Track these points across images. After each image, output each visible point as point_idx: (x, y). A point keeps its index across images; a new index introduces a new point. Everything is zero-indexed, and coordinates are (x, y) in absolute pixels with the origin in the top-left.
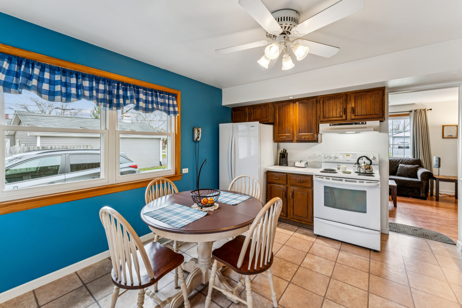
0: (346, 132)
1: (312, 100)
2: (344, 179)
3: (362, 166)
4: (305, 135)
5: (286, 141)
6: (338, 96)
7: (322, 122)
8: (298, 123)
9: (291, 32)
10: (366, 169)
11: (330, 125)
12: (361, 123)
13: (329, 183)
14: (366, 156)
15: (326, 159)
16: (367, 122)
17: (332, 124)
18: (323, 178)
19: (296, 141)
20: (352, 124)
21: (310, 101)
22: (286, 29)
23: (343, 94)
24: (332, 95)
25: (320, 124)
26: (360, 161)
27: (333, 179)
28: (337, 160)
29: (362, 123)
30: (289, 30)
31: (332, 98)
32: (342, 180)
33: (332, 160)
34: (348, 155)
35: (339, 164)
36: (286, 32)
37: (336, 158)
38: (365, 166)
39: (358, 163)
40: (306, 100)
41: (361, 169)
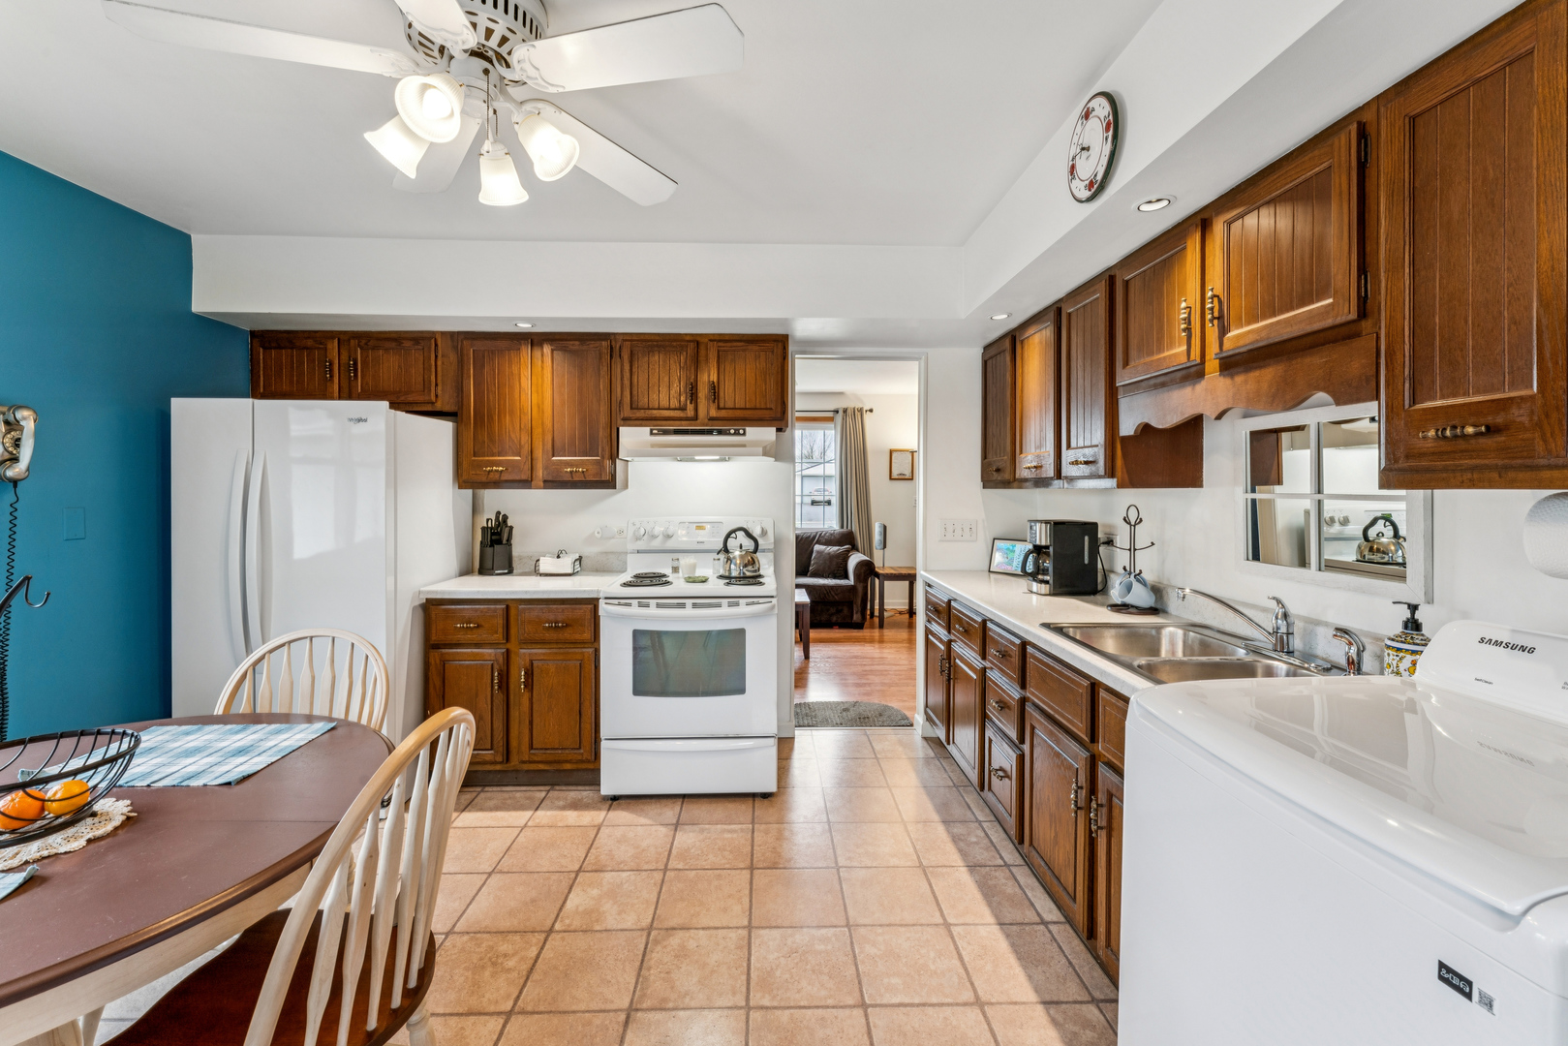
0: (697, 458)
1: (598, 343)
2: (689, 602)
3: (734, 558)
4: (570, 461)
5: (506, 481)
6: (675, 344)
7: (629, 421)
8: (550, 418)
9: (513, 60)
10: (745, 566)
11: (651, 433)
12: (732, 431)
13: (646, 618)
14: (745, 527)
15: (639, 542)
16: (748, 430)
17: (659, 430)
18: (630, 605)
19: (542, 484)
20: (709, 432)
21: (591, 346)
22: (493, 42)
23: (688, 338)
24: (657, 338)
25: (623, 426)
26: (731, 543)
27: (658, 606)
28: (671, 544)
29: (737, 433)
30: (503, 51)
31: (657, 346)
32: (683, 606)
33: (656, 544)
34: (700, 528)
35: (675, 556)
36: (490, 54)
37: (669, 537)
38: (741, 557)
39: (726, 550)
40: (577, 343)
41: (733, 566)
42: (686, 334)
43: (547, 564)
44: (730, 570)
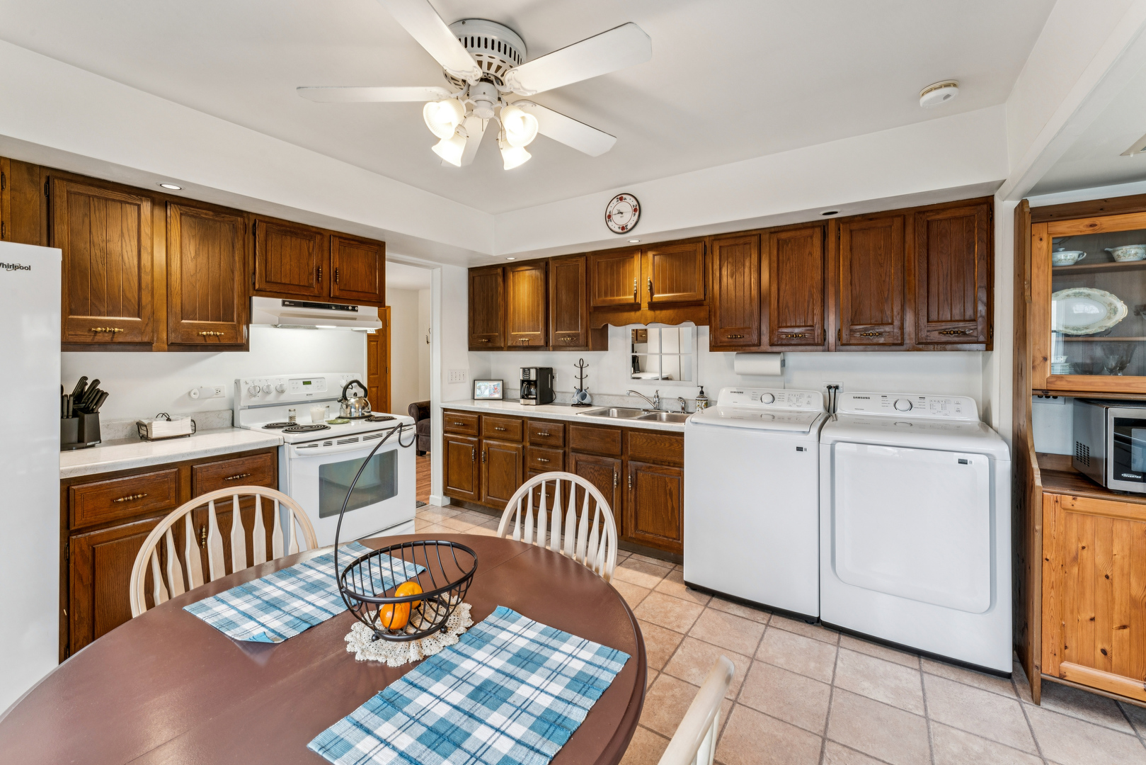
0: (317, 326)
1: (233, 218)
3: (352, 404)
4: (210, 328)
6: (305, 233)
7: (262, 292)
8: (179, 281)
10: (363, 408)
11: (284, 304)
12: (350, 308)
13: (329, 454)
14: (358, 379)
15: (253, 399)
16: (360, 308)
17: (290, 302)
18: (316, 446)
19: (166, 347)
20: (329, 307)
21: (226, 219)
23: (314, 230)
24: (288, 224)
25: (255, 295)
26: (350, 392)
27: (339, 443)
28: (283, 398)
29: (354, 309)
31: (290, 231)
32: (356, 440)
33: (271, 399)
34: (307, 383)
37: (282, 392)
38: (357, 402)
39: (345, 398)
40: (211, 213)
41: (353, 410)
42: (312, 227)
43: (158, 428)
44: (351, 413)
